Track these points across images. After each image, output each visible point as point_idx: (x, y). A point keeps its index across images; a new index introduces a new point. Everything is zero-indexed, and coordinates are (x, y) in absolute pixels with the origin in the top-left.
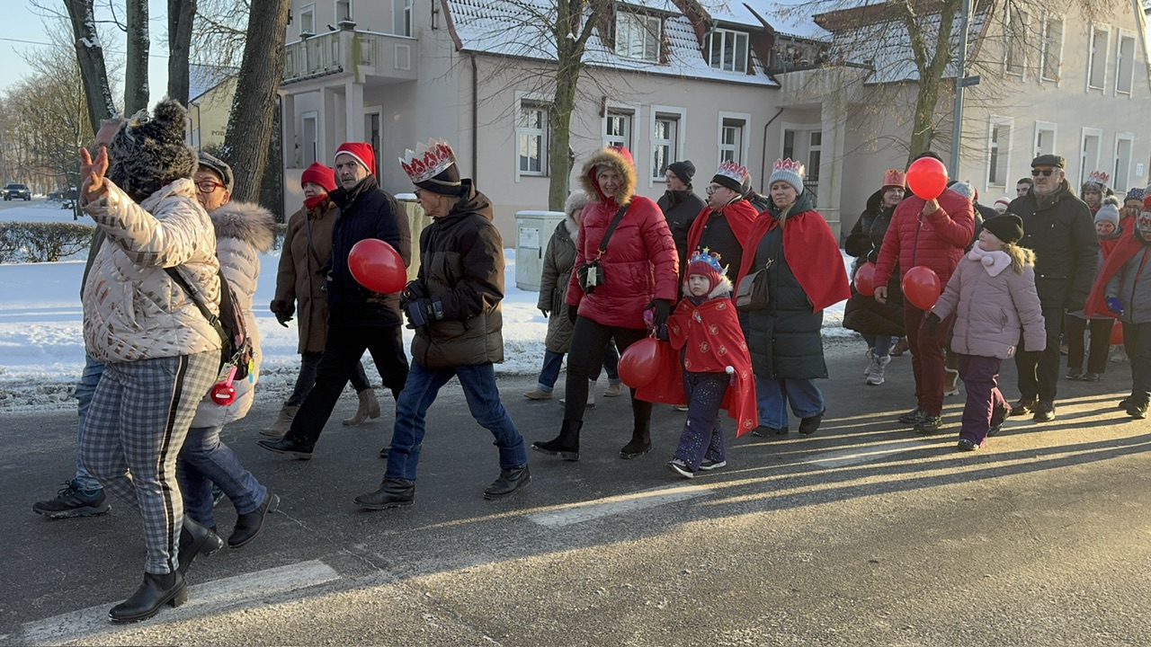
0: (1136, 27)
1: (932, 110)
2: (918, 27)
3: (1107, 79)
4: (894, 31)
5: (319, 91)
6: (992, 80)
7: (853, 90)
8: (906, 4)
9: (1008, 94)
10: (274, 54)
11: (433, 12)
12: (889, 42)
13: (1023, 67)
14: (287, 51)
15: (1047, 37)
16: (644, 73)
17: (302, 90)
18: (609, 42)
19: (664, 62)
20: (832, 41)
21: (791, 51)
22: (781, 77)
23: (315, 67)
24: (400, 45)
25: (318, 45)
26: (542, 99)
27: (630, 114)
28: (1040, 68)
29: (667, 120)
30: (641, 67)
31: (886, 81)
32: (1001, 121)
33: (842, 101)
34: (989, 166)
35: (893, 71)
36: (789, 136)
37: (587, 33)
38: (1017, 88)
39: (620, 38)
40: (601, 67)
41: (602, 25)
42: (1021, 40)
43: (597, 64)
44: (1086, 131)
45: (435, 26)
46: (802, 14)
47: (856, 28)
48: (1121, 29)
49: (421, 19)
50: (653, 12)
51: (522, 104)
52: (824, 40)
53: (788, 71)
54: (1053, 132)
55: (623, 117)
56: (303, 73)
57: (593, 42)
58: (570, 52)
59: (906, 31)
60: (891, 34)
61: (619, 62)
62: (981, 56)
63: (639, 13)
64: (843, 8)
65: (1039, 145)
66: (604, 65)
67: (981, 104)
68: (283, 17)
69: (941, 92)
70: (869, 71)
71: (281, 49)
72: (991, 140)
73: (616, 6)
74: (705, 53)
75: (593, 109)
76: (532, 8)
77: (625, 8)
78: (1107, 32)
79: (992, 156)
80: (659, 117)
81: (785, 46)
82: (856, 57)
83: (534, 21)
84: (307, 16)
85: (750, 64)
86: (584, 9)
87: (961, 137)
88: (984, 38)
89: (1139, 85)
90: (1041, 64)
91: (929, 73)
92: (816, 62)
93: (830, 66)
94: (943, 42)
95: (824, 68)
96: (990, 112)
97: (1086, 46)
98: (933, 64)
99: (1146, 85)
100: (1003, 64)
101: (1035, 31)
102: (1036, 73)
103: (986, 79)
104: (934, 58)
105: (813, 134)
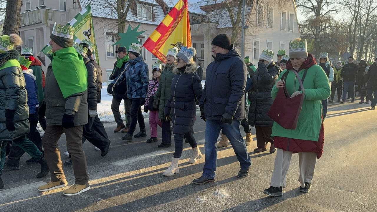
0: (294, 11)
1: (236, 36)
2: (231, 10)
3: (286, 27)
4: (224, 12)
5: (34, 29)
7: (213, 30)
8: (227, 3)
9: (258, 31)
10: (17, 17)
11: (74, 3)
12: (223, 15)
13: (262, 23)
14: (21, 15)
15: (269, 13)
16: (147, 24)
17: (27, 29)
18: (135, 14)
19: (154, 20)
20: (206, 15)
21: (194, 18)
22: (191, 26)
23: (32, 21)
24: (63, 14)
25: (32, 14)
26: (113, 32)
27: (144, 37)
28: (267, 23)
30: (146, 22)
31: (222, 27)
32: (257, 39)
33: (210, 34)
34: (253, 54)
35: (224, 24)
37: (127, 10)
38: (261, 30)
39: (139, 12)
40: (133, 22)
41: (132, 8)
42: (261, 15)
43: (132, 21)
44: (281, 42)
45: (75, 7)
46: (196, 6)
47: (213, 11)
48: (290, 11)
49: (70, 4)
50: (149, 4)
51: (107, 34)
52: (203, 14)
53: (193, 24)
54: (271, 43)
55: (141, 38)
56: (28, 23)
57: (129, 13)
58: (122, 17)
59: (228, 11)
60: (223, 13)
61: (139, 20)
62: (250, 20)
63: (144, 4)
64: (208, 4)
65: (268, 47)
66: (134, 21)
67: (250, 34)
68: (19, 4)
69: (239, 31)
70: (217, 24)
71: (19, 15)
72: (254, 45)
73: (137, 2)
76: (108, 1)
77: (140, 2)
78: (286, 13)
79: (254, 50)
81: (192, 16)
82: (213, 20)
83: (109, 6)
84: (28, 4)
86: (126, 2)
87: (245, 45)
88: (251, 14)
89: (295, 28)
90: (267, 22)
91: (235, 25)
92: (201, 21)
93: (206, 23)
94: (239, 15)
95: (204, 23)
96: (253, 37)
97: (280, 16)
98: (236, 22)
99: (297, 29)
100: (256, 22)
101: (265, 12)
102: (266, 25)
103: (252, 26)
104: (236, 20)
105: (202, 44)
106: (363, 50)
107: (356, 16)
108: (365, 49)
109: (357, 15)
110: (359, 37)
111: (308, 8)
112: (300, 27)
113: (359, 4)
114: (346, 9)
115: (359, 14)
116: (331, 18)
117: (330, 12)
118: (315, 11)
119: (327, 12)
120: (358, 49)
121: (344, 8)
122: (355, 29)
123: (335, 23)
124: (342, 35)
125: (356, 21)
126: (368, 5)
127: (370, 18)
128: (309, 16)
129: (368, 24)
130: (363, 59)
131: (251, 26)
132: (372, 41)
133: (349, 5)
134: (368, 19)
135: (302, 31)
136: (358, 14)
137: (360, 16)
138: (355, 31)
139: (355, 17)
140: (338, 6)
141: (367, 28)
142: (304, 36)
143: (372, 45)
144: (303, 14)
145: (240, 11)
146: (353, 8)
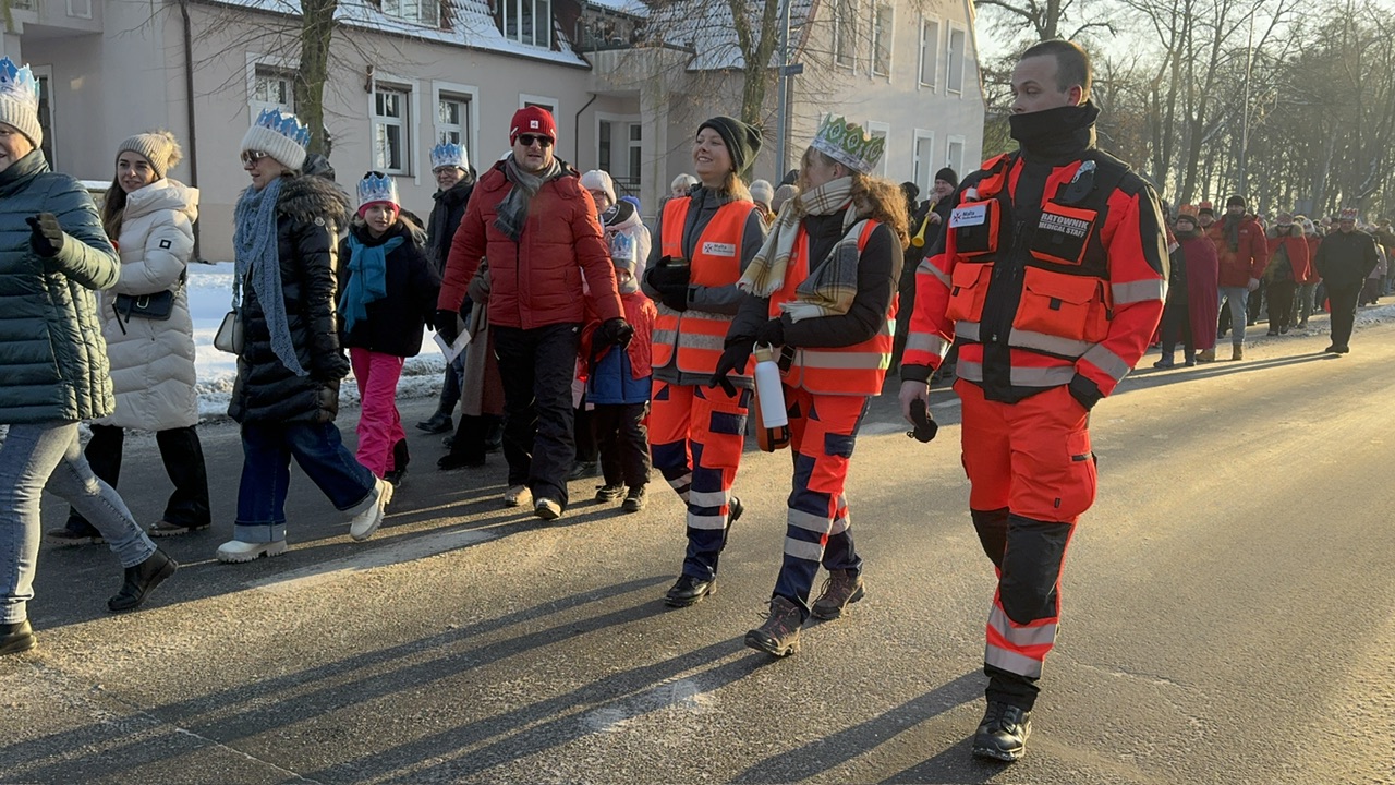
0: (965, 19)
1: (759, 104)
2: (740, 5)
3: (939, 76)
4: (716, 8)
6: (820, 72)
7: (674, 77)
9: (837, 88)
12: (711, 22)
13: (853, 58)
15: (878, 24)
16: (419, 39)
19: (446, 26)
21: (602, 25)
22: (591, 55)
26: (282, 64)
27: (406, 90)
28: (870, 60)
29: (456, 101)
30: (415, 32)
31: (708, 67)
33: (662, 90)
35: (716, 57)
36: (605, 127)
38: (848, 82)
40: (362, 29)
42: (849, 28)
43: (357, 24)
44: (919, 133)
47: (673, 2)
48: (951, 20)
51: (256, 70)
52: (637, 13)
53: (599, 49)
55: (394, 93)
58: (318, 5)
59: (728, 8)
60: (712, 12)
61: (386, 22)
62: (809, 44)
66: (365, 25)
67: (810, 99)
69: (769, 84)
70: (689, 55)
74: (499, 21)
75: (354, 82)
78: (937, 24)
80: (444, 96)
81: (595, 19)
82: (675, 37)
85: (554, 39)
87: (791, 136)
88: (812, 22)
89: (969, 83)
90: (871, 56)
91: (755, 60)
92: (631, 42)
93: (646, 45)
94: (768, 24)
95: (639, 49)
96: (821, 109)
97: (917, 37)
98: (758, 50)
99: (975, 84)
100: (833, 54)
101: (862, 17)
102: (867, 67)
103: (815, 69)
104: (760, 44)
105: (632, 127)
106: (1196, 171)
107: (1175, 49)
108: (1204, 167)
109: (1181, 44)
110: (1185, 126)
111: (1015, 10)
112: (987, 78)
113: (1188, 8)
114: (1145, 21)
115: (1186, 44)
116: (1093, 52)
117: (1090, 29)
118: (1037, 24)
119: (1080, 30)
120: (1180, 167)
121: (1138, 19)
122: (1172, 95)
123: (1107, 71)
124: (1130, 113)
125: (1175, 66)
126: (1217, 13)
127: (1224, 60)
128: (1016, 42)
129: (1215, 80)
130: (1196, 203)
131: (812, 66)
132: (1227, 139)
133: (1153, 9)
134: (1216, 62)
135: (993, 96)
136: (1182, 41)
137: (1190, 50)
138: (1171, 103)
139: (1174, 54)
140: (1116, 11)
141: (1213, 93)
142: (999, 115)
143: (1226, 153)
144: (997, 34)
145: (774, 10)
146: (1168, 19)
